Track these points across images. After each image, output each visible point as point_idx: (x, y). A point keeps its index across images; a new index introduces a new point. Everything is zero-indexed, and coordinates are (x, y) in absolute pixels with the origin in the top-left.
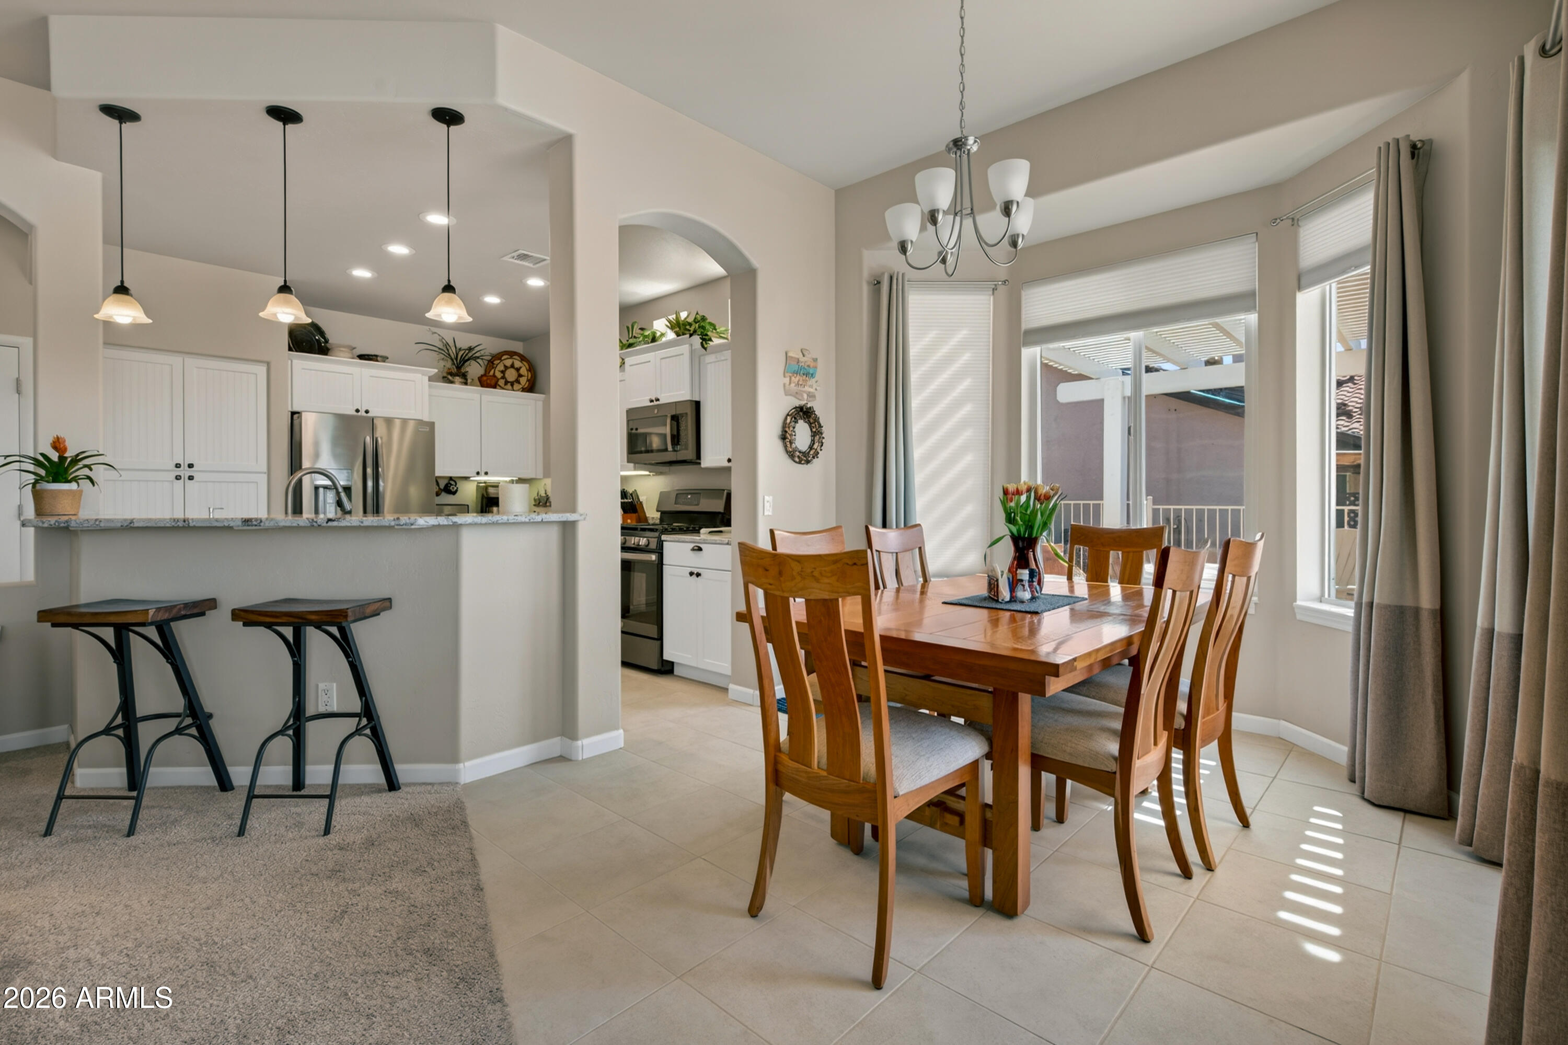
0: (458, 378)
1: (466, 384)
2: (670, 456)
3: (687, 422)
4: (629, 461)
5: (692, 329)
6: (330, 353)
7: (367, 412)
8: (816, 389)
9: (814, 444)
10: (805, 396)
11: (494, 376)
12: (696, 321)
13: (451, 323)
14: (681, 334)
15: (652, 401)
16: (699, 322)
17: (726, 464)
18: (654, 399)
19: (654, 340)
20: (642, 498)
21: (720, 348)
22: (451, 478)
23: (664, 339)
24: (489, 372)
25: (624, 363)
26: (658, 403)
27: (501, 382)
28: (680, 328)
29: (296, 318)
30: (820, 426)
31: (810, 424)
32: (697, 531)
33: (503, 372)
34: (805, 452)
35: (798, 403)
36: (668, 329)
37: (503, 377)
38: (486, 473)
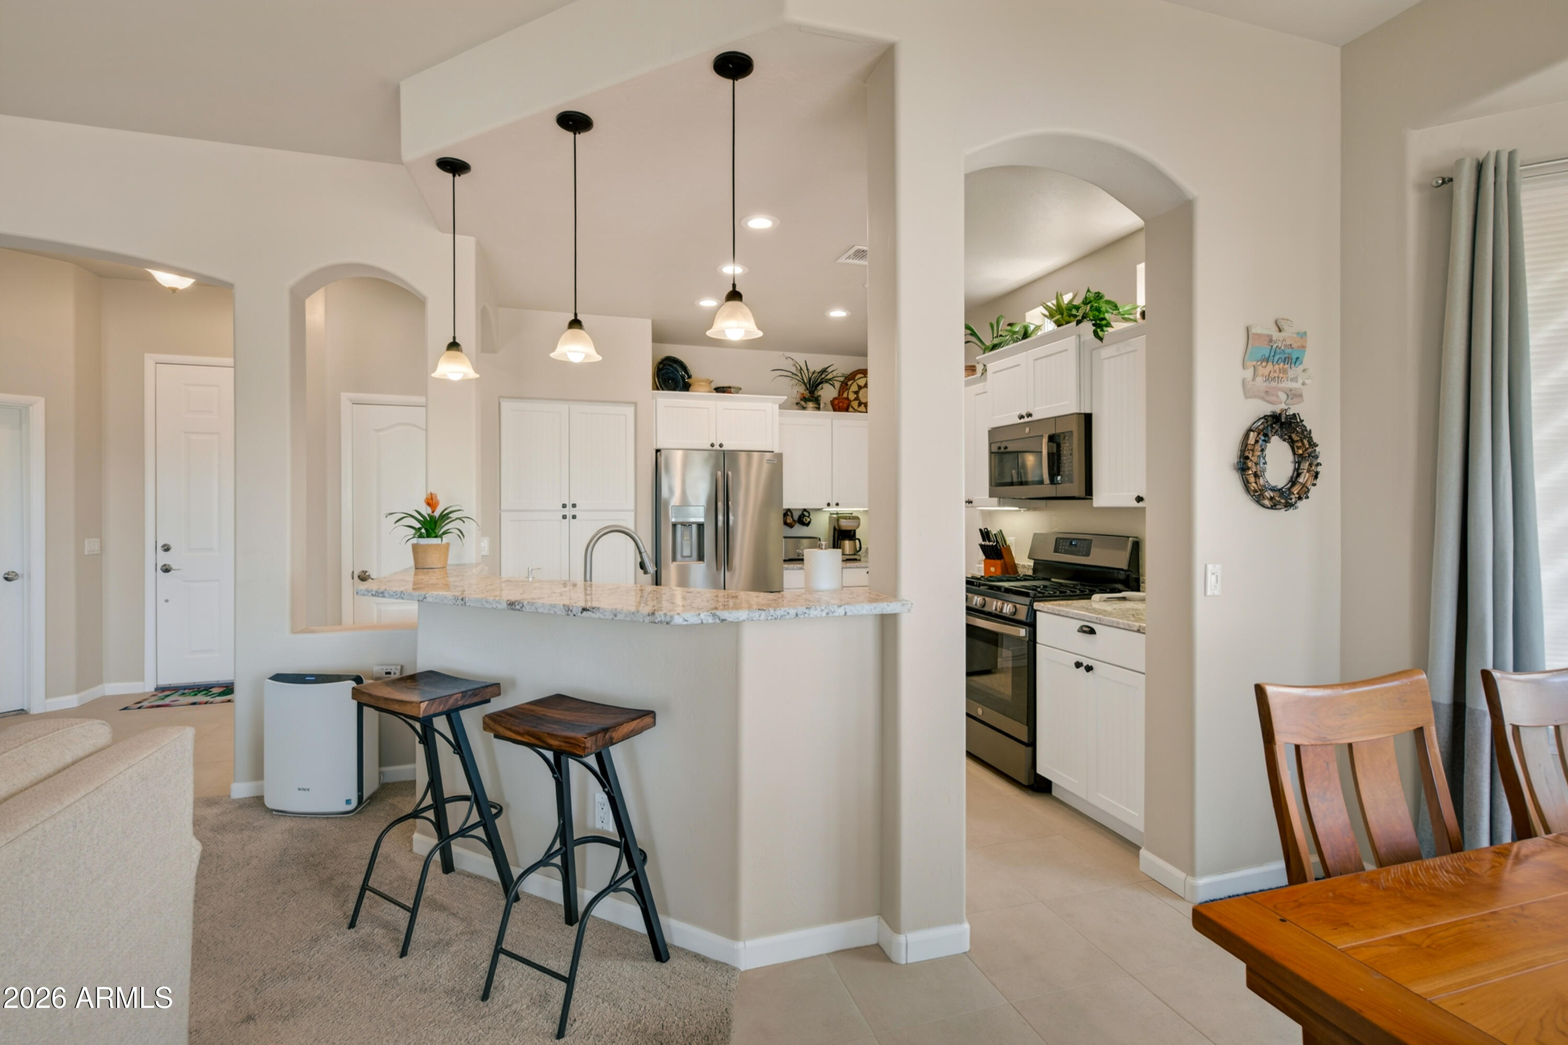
0: (810, 403)
1: (818, 409)
2: (1048, 490)
3: (1071, 445)
4: (991, 496)
5: (1080, 314)
6: (690, 389)
7: (721, 445)
8: (1303, 384)
9: (1299, 475)
10: (1283, 396)
11: (847, 399)
12: (1086, 302)
13: (736, 341)
14: (1064, 323)
15: (1021, 417)
16: (1090, 302)
17: (1135, 504)
18: (1024, 414)
19: (1026, 335)
20: (1010, 540)
21: (1124, 336)
22: (805, 510)
23: (1039, 333)
24: (843, 394)
25: (986, 370)
26: (1030, 419)
27: (855, 404)
28: (1062, 314)
29: (587, 356)
30: (1313, 445)
31: (1292, 443)
32: (1088, 597)
33: (856, 393)
34: (1281, 489)
35: (1268, 409)
36: (1046, 319)
37: (857, 399)
38: (837, 504)
